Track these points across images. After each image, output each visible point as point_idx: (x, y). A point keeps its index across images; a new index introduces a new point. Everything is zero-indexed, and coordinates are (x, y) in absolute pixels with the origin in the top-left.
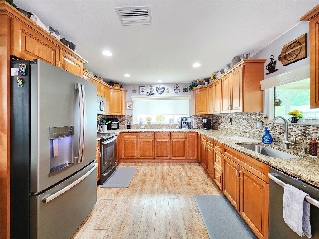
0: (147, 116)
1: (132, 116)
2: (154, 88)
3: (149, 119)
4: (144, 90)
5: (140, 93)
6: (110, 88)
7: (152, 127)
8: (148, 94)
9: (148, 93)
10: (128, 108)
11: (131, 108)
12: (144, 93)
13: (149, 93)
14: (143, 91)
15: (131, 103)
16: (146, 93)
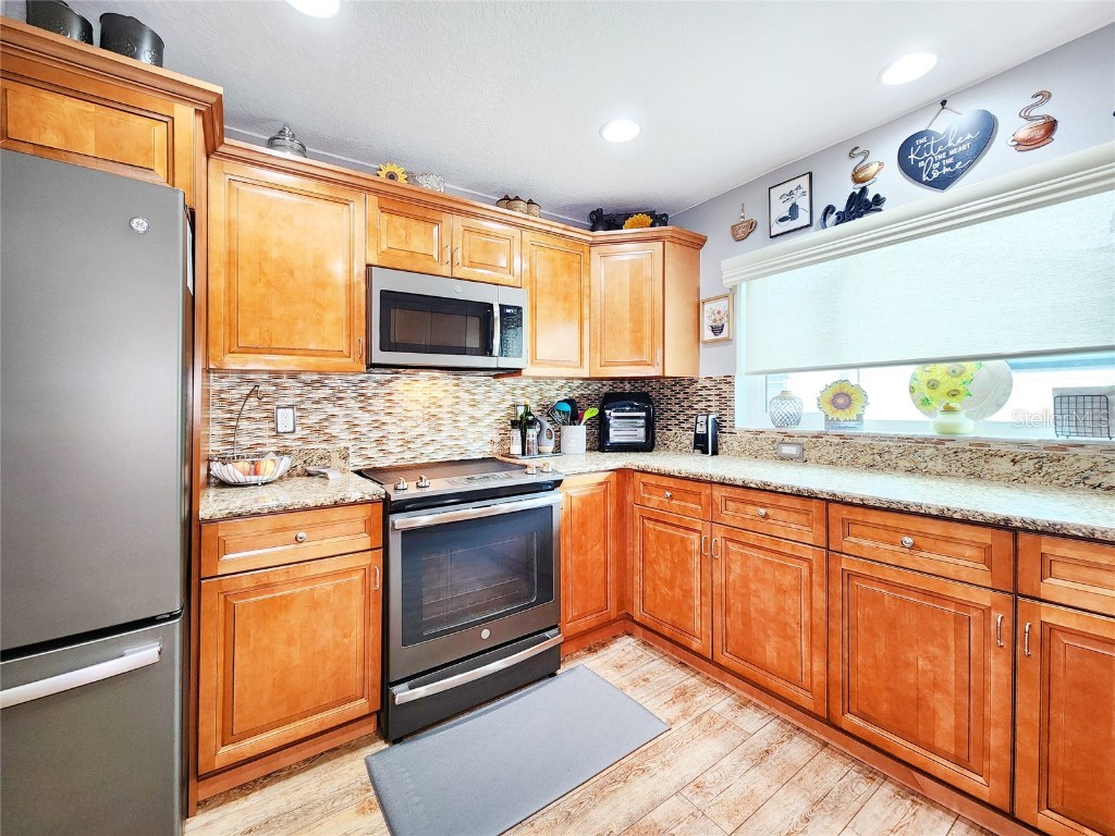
0: (836, 375)
1: (728, 380)
2: (885, 155)
3: (842, 398)
4: (803, 203)
5: (777, 229)
6: (592, 244)
7: (868, 459)
8: (833, 217)
9: (829, 210)
10: (707, 335)
11: (724, 335)
12: (803, 219)
13: (841, 206)
14: (794, 210)
15: (722, 305)
16: (818, 215)
